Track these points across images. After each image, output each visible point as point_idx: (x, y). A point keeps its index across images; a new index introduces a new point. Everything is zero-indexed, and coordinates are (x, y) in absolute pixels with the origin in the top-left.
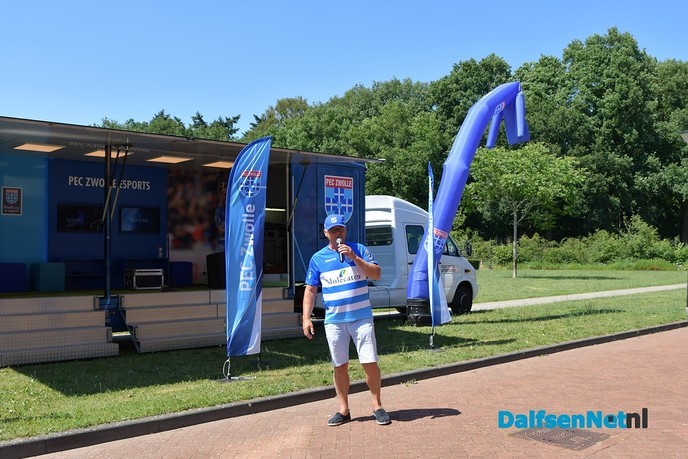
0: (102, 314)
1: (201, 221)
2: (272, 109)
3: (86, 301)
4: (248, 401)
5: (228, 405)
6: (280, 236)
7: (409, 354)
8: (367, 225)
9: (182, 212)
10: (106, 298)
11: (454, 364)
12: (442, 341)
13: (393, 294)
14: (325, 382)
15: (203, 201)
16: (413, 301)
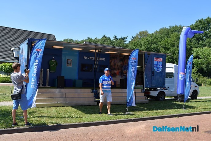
0: (93, 94)
1: (119, 69)
2: (137, 34)
3: (89, 90)
4: (132, 119)
5: (127, 119)
6: (141, 74)
7: (177, 110)
8: (166, 72)
9: (113, 67)
10: (94, 90)
11: (190, 113)
12: (187, 107)
13: (173, 93)
14: (153, 115)
15: (119, 64)
16: (179, 95)
